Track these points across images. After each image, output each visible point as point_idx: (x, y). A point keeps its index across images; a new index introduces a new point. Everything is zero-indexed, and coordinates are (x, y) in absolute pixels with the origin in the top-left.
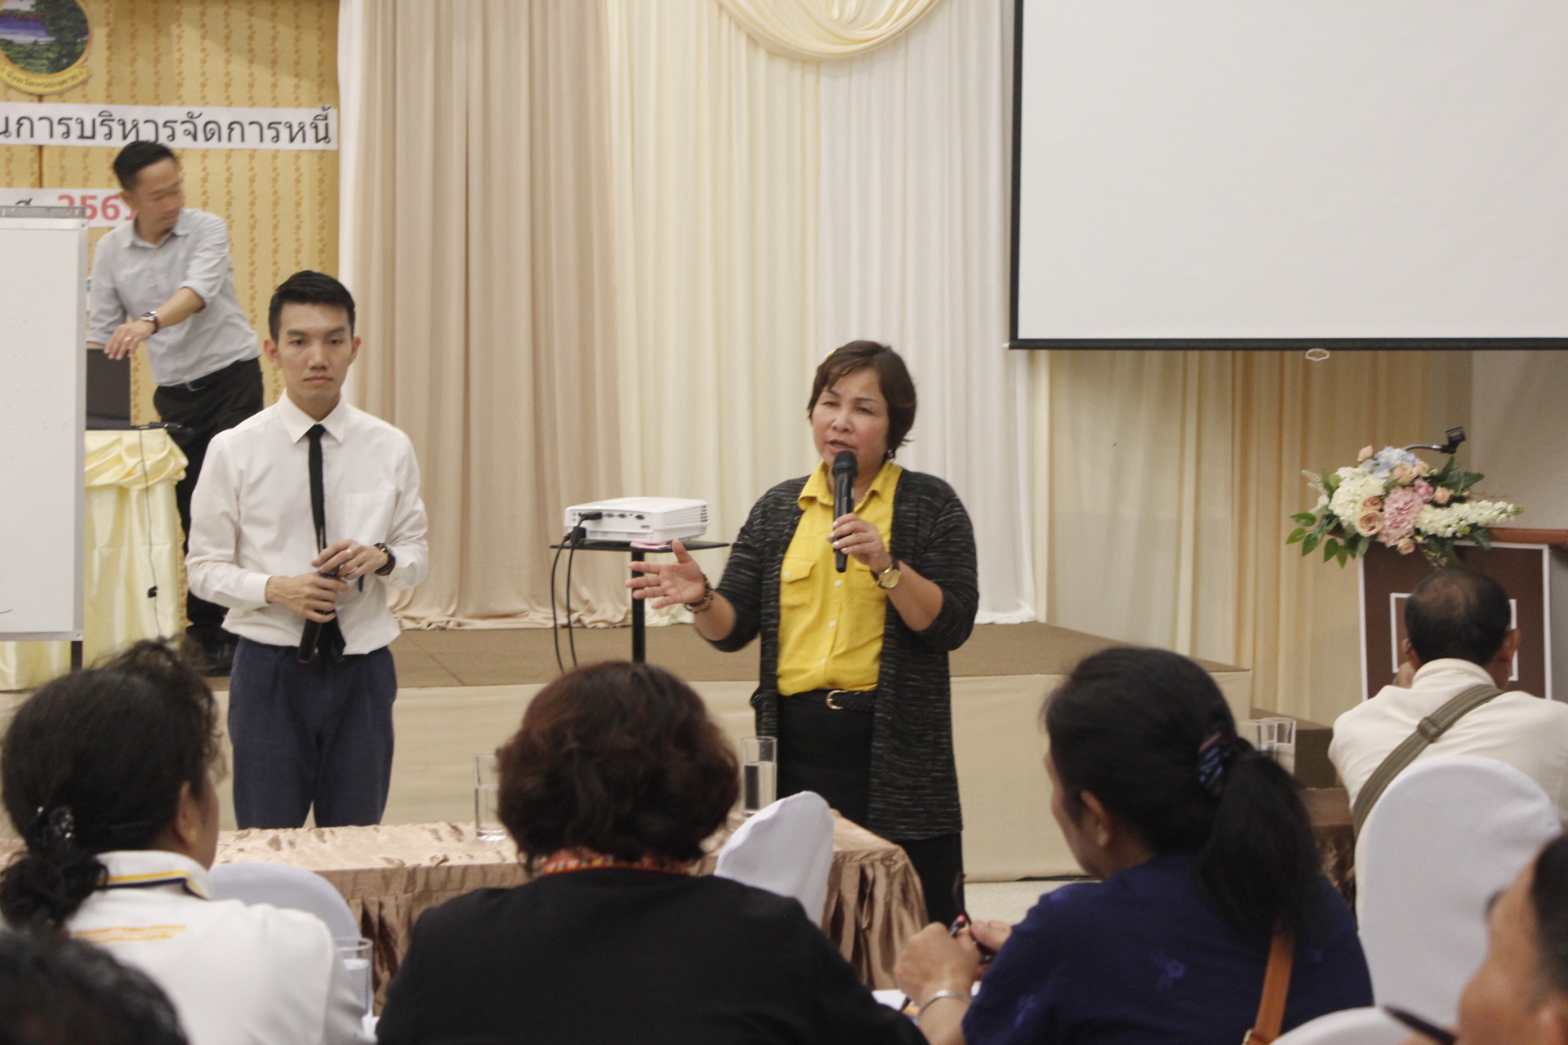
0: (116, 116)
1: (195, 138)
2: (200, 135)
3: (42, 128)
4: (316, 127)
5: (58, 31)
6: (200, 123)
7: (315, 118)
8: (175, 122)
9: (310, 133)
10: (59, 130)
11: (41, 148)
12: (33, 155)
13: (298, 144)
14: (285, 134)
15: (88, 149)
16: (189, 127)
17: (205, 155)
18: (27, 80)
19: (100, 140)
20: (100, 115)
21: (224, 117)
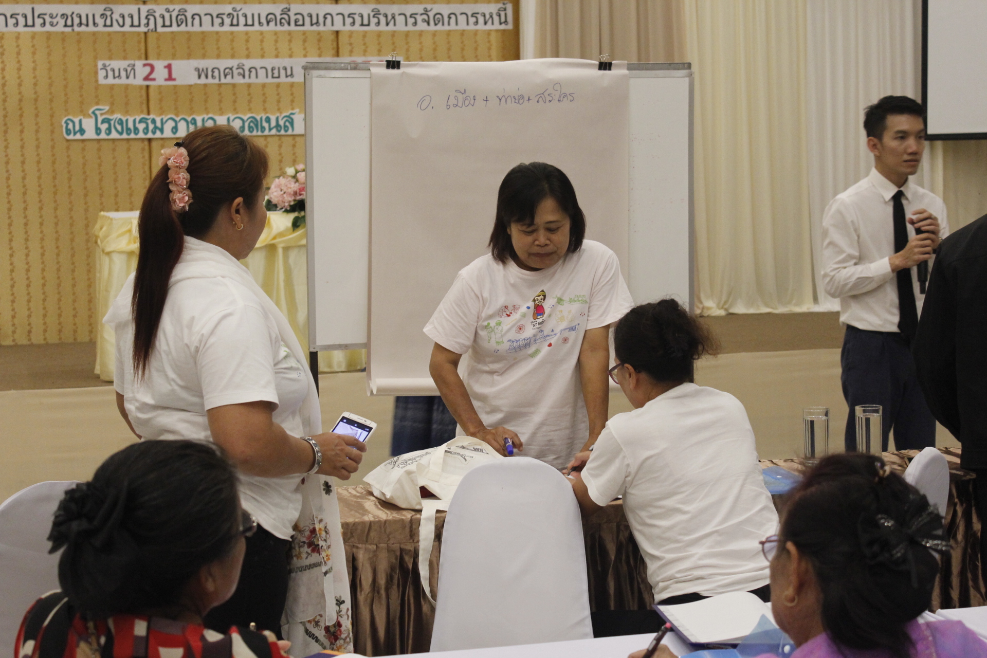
0: (382, 12)
1: (428, 24)
2: (432, 22)
3: (338, 20)
4: (499, 16)
6: (431, 14)
7: (499, 10)
8: (417, 14)
9: (496, 18)
10: (349, 21)
11: (337, 32)
12: (333, 37)
13: (489, 27)
14: (481, 20)
15: (366, 32)
16: (425, 17)
17: (434, 34)
19: (373, 27)
20: (373, 11)
21: (445, 10)
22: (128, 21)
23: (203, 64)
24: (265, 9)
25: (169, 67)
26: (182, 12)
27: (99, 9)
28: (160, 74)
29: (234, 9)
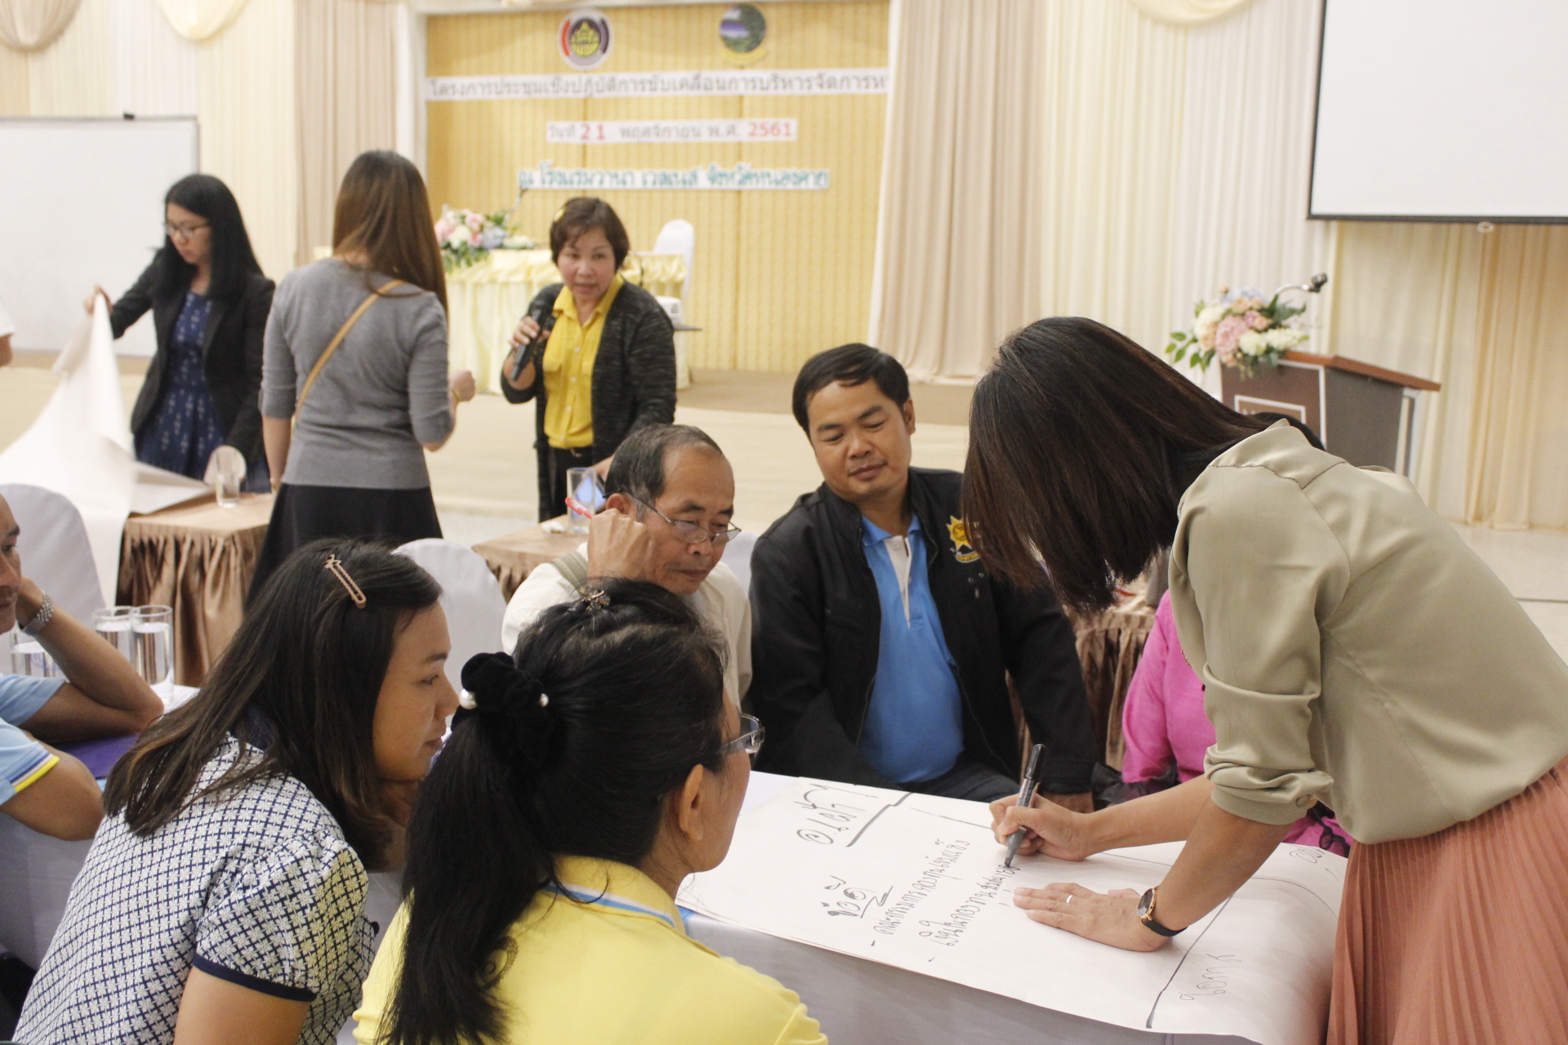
0: (780, 76)
1: (822, 88)
2: (825, 85)
3: (742, 85)
5: (751, 29)
6: (825, 78)
8: (812, 79)
10: (751, 85)
11: (741, 96)
12: (737, 100)
14: (872, 84)
15: (765, 95)
16: (819, 81)
17: (827, 97)
18: (735, 57)
19: (771, 91)
20: (772, 76)
21: (838, 74)
22: (571, 88)
23: (630, 124)
24: (678, 75)
25: (600, 128)
26: (613, 80)
27: (550, 78)
28: (594, 133)
29: (654, 76)
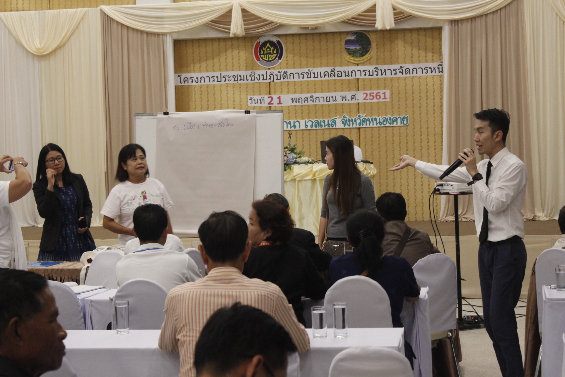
0: (379, 69)
1: (402, 74)
2: (404, 73)
3: (358, 73)
4: (439, 68)
5: (362, 45)
6: (404, 69)
7: (438, 66)
8: (397, 69)
9: (437, 70)
10: (363, 74)
11: (358, 79)
12: (356, 81)
13: (433, 73)
14: (429, 71)
15: (372, 79)
16: (401, 70)
17: (405, 78)
18: (354, 59)
19: (375, 76)
20: (375, 69)
21: (411, 66)
22: (261, 77)
23: (297, 96)
24: (323, 70)
25: (279, 98)
26: (285, 73)
27: (249, 73)
28: (276, 101)
29: (309, 70)
